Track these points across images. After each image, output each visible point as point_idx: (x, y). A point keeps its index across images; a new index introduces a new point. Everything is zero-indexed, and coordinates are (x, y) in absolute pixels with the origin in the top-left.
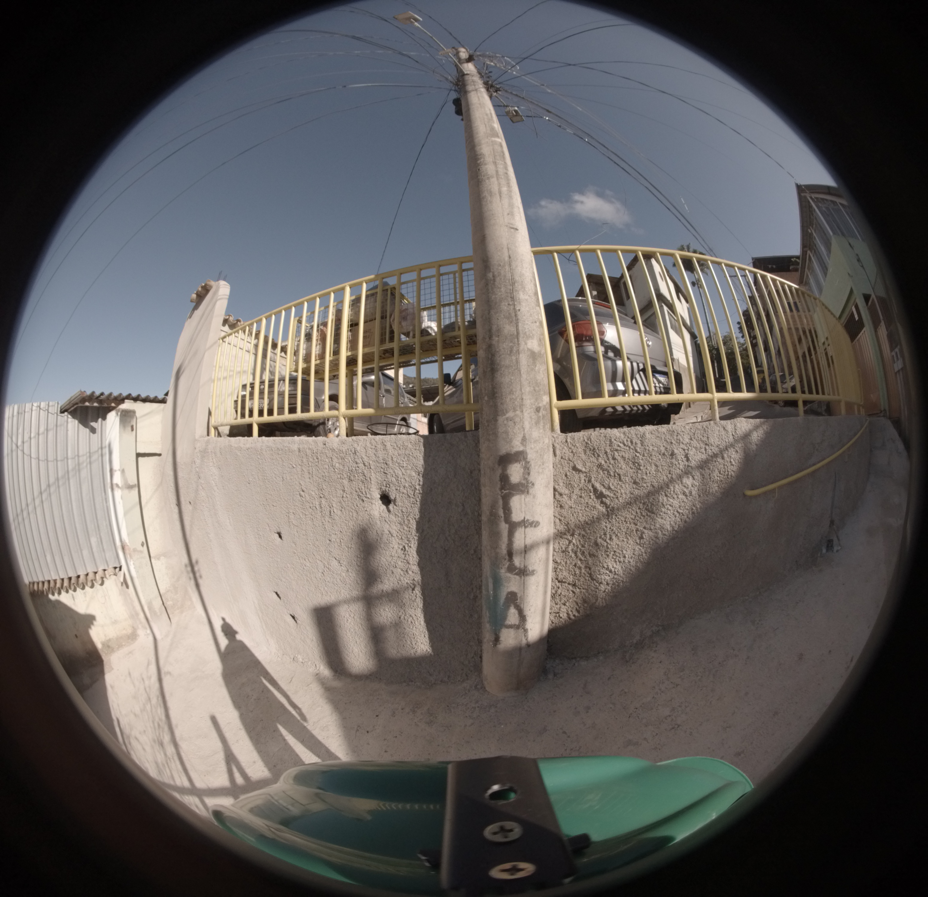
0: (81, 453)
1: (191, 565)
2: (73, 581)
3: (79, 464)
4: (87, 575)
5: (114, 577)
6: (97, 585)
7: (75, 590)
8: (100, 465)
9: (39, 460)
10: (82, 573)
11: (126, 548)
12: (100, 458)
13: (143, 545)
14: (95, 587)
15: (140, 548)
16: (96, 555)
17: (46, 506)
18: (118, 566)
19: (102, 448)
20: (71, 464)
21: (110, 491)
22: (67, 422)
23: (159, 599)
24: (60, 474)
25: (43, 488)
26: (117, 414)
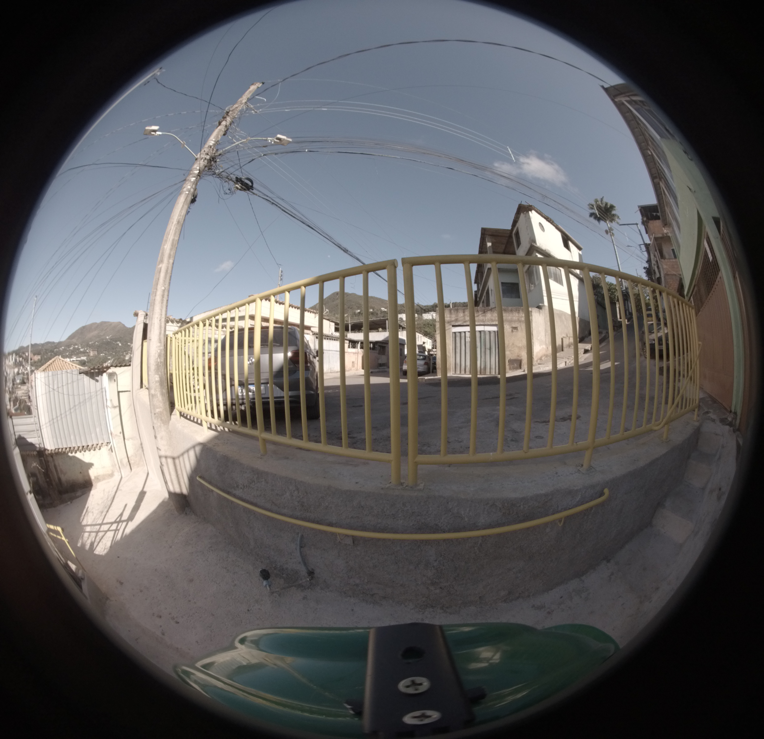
0: (91, 391)
4: (93, 445)
5: (106, 447)
7: (85, 451)
9: (69, 395)
12: (101, 394)
14: (96, 450)
15: (119, 434)
16: (98, 436)
17: (73, 414)
18: (109, 442)
19: (102, 389)
20: (87, 396)
21: (106, 408)
22: (83, 378)
23: (127, 459)
24: (81, 400)
25: (71, 407)
26: (107, 374)
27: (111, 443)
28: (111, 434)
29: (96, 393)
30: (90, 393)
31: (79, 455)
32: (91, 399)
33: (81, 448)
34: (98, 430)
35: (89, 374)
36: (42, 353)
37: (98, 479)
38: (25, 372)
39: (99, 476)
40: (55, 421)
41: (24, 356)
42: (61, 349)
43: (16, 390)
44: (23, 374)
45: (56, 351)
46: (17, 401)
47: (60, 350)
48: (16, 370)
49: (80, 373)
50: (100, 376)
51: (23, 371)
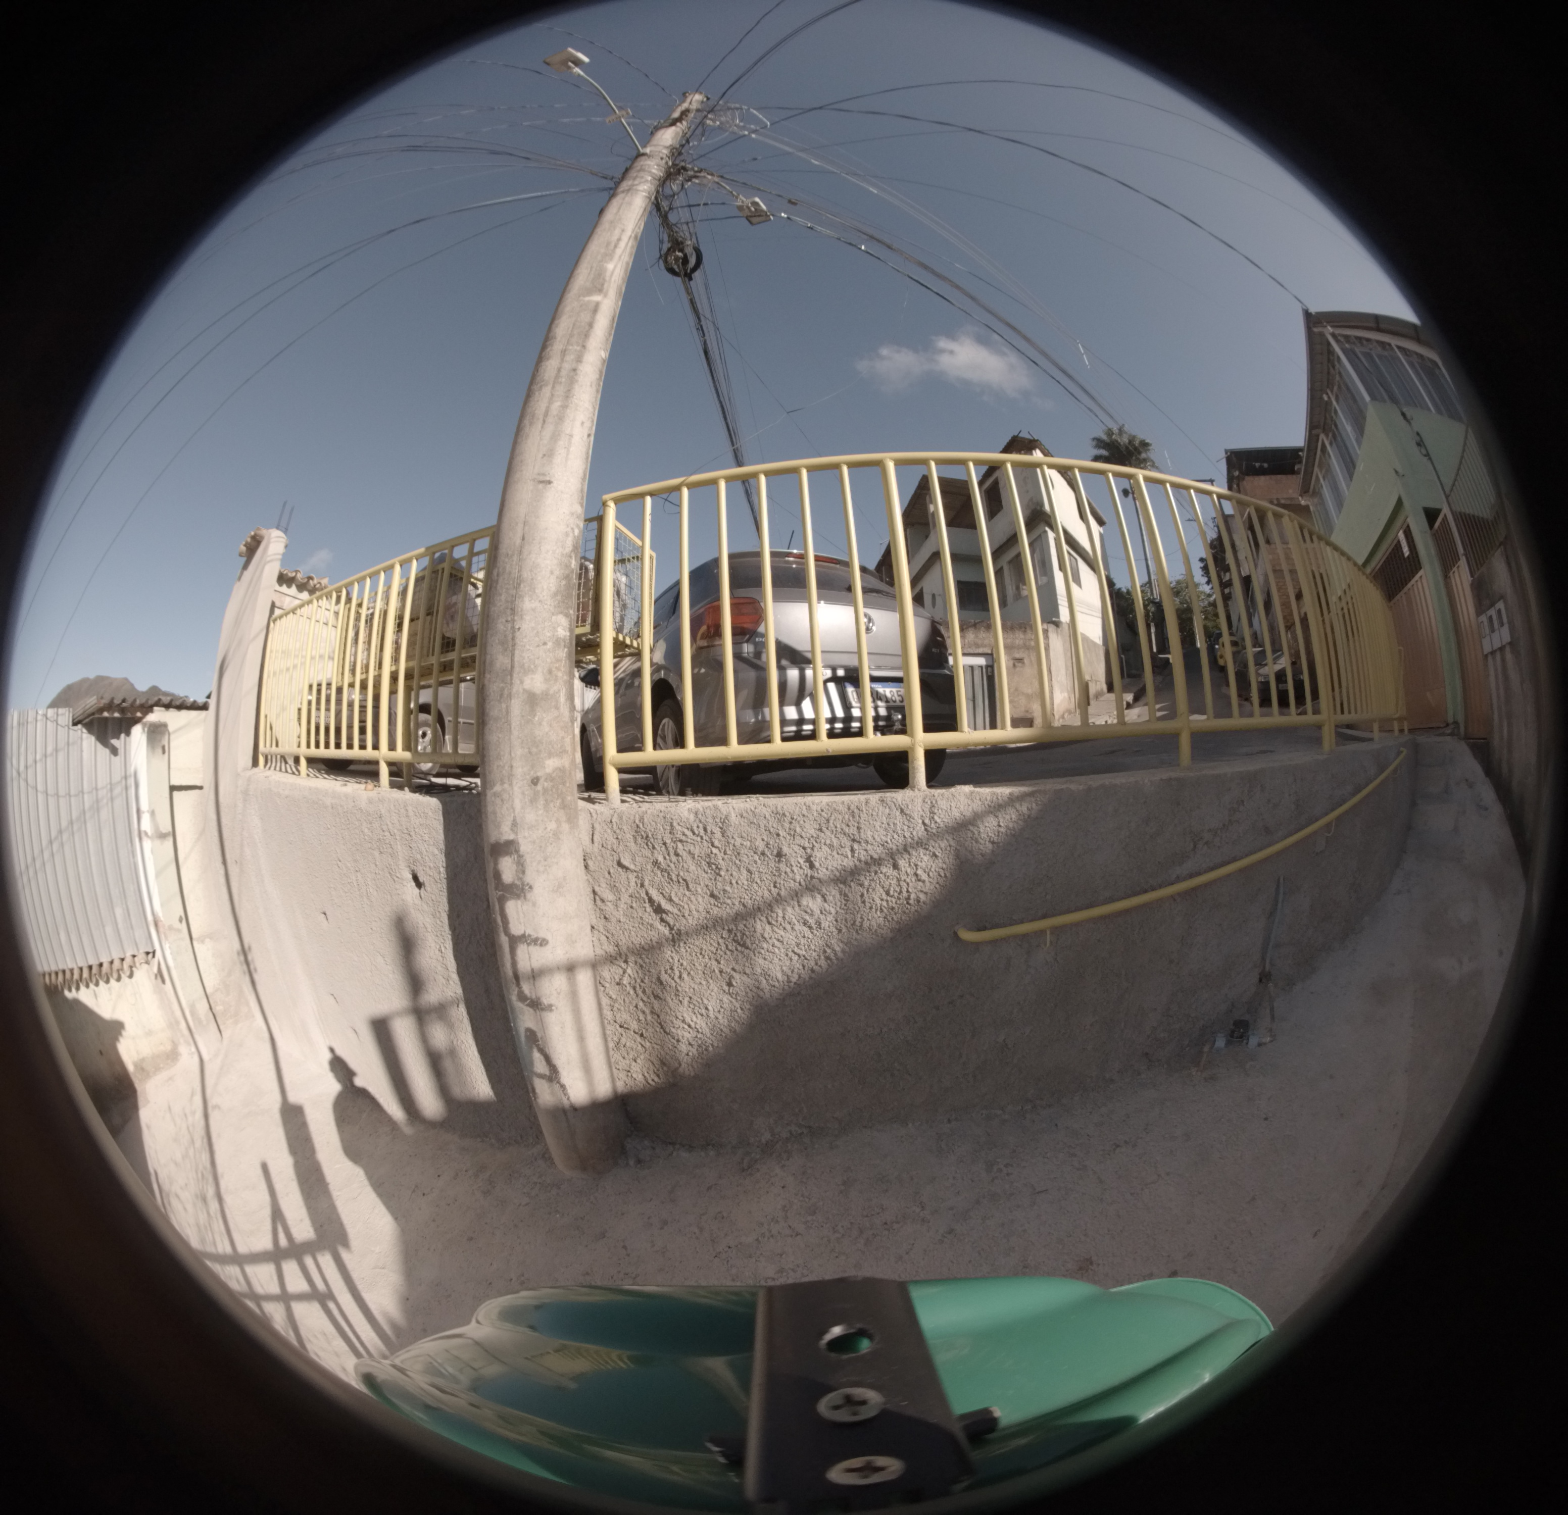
0: (100, 785)
1: (244, 952)
2: (95, 970)
3: (97, 801)
4: (112, 962)
5: (145, 966)
6: (124, 977)
7: (97, 984)
8: (125, 802)
9: (47, 795)
10: (105, 960)
11: (160, 924)
12: (124, 792)
13: (181, 921)
14: (122, 980)
15: (177, 924)
16: (122, 932)
17: (58, 861)
18: (151, 951)
19: (126, 778)
20: (88, 801)
21: (137, 839)
22: (81, 739)
23: (205, 1000)
24: (75, 814)
25: (53, 834)
26: (144, 725)
27: (158, 954)
28: (156, 925)
29: (111, 790)
30: (97, 789)
31: (85, 995)
32: (98, 810)
33: (86, 974)
34: (119, 912)
35: (95, 726)
37: (143, 1069)
39: (143, 1060)
49: (75, 724)
50: (123, 736)
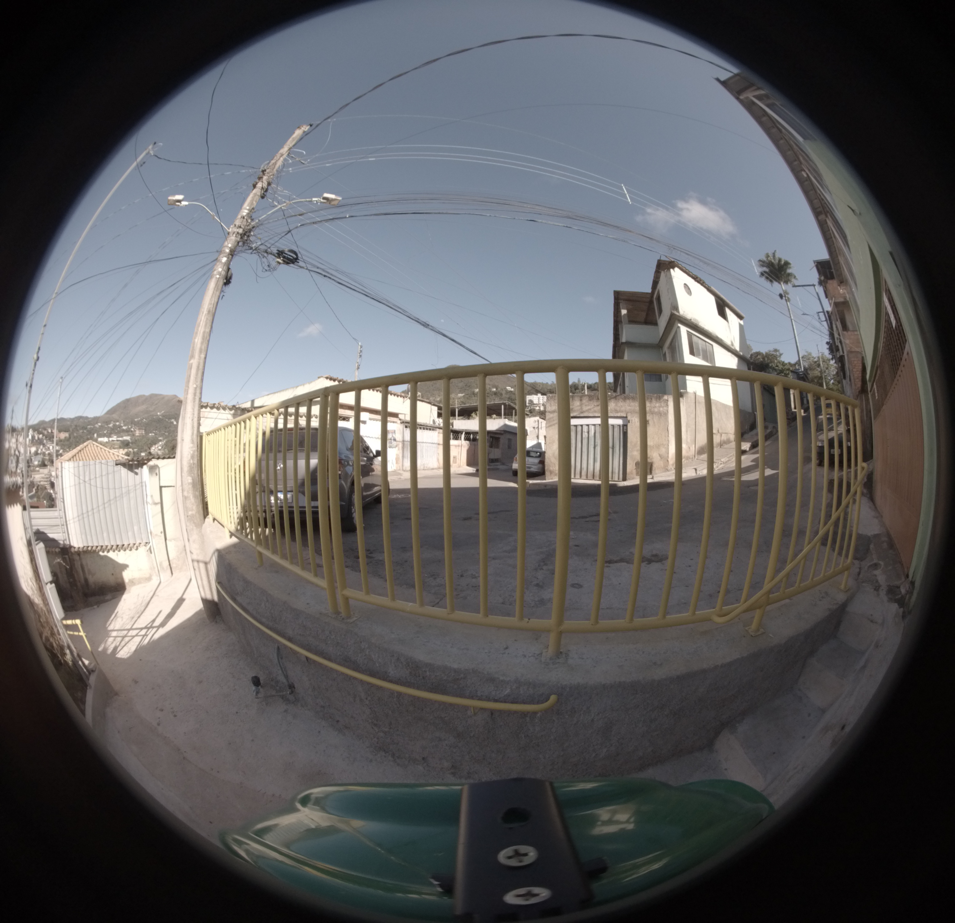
0: (130, 485)
2: (119, 547)
4: (129, 545)
5: (144, 547)
6: (133, 550)
7: (119, 551)
8: (141, 492)
9: (103, 488)
10: (126, 544)
12: (141, 488)
13: (161, 533)
15: (160, 534)
16: (136, 535)
17: (107, 510)
18: (148, 542)
19: (142, 483)
20: (124, 490)
21: (146, 504)
22: (120, 470)
23: (167, 562)
24: (117, 495)
25: (105, 501)
26: (147, 467)
27: (151, 544)
28: (151, 533)
29: (135, 487)
30: (128, 487)
31: (112, 555)
32: (129, 493)
33: (114, 547)
34: (136, 528)
35: (127, 466)
36: (71, 430)
37: (133, 582)
38: (47, 452)
39: (134, 579)
40: (85, 515)
41: (46, 432)
42: (97, 426)
43: (33, 473)
44: (44, 454)
45: (90, 428)
46: (34, 487)
47: (95, 427)
48: (33, 449)
49: (117, 465)
50: (140, 468)
51: (44, 450)
